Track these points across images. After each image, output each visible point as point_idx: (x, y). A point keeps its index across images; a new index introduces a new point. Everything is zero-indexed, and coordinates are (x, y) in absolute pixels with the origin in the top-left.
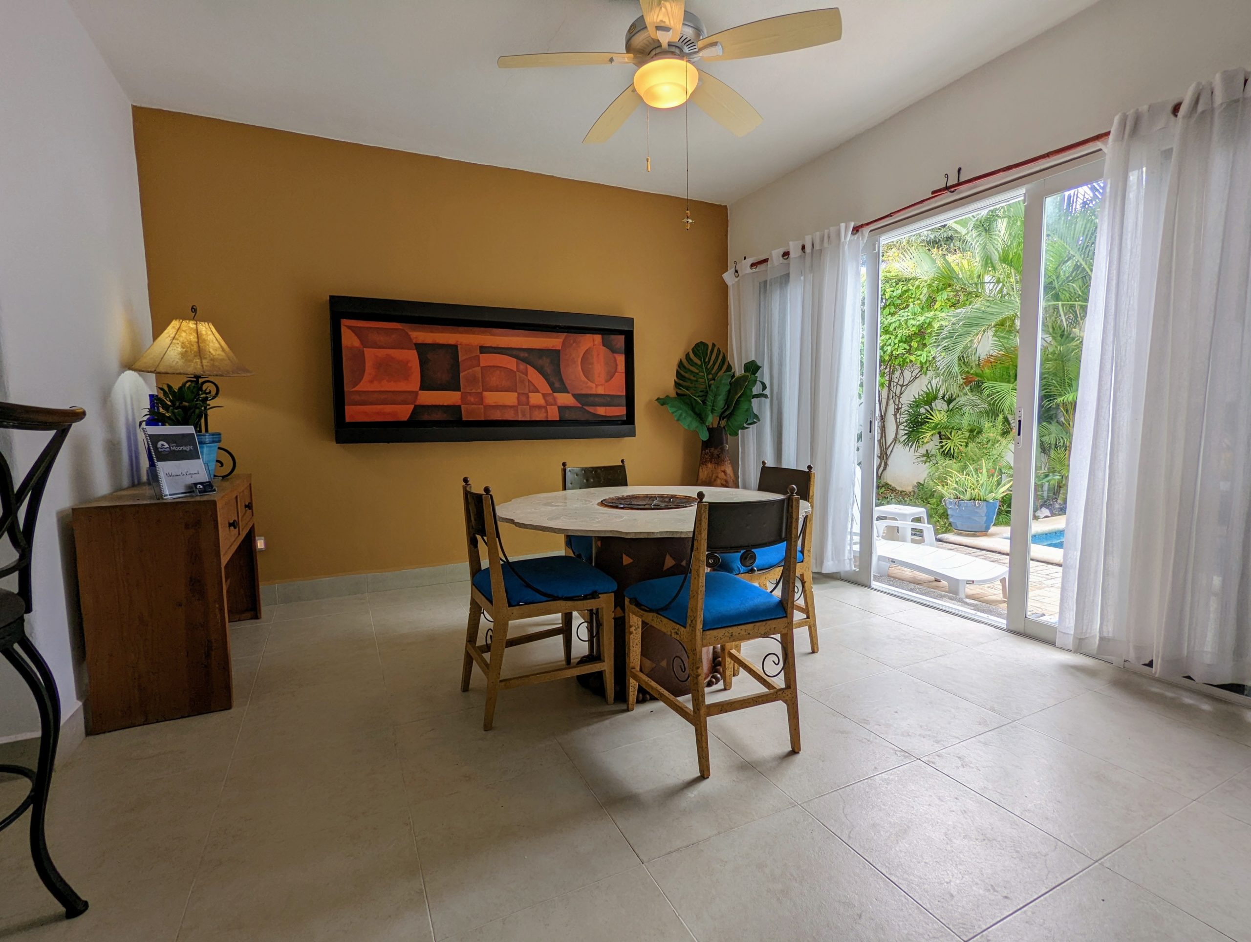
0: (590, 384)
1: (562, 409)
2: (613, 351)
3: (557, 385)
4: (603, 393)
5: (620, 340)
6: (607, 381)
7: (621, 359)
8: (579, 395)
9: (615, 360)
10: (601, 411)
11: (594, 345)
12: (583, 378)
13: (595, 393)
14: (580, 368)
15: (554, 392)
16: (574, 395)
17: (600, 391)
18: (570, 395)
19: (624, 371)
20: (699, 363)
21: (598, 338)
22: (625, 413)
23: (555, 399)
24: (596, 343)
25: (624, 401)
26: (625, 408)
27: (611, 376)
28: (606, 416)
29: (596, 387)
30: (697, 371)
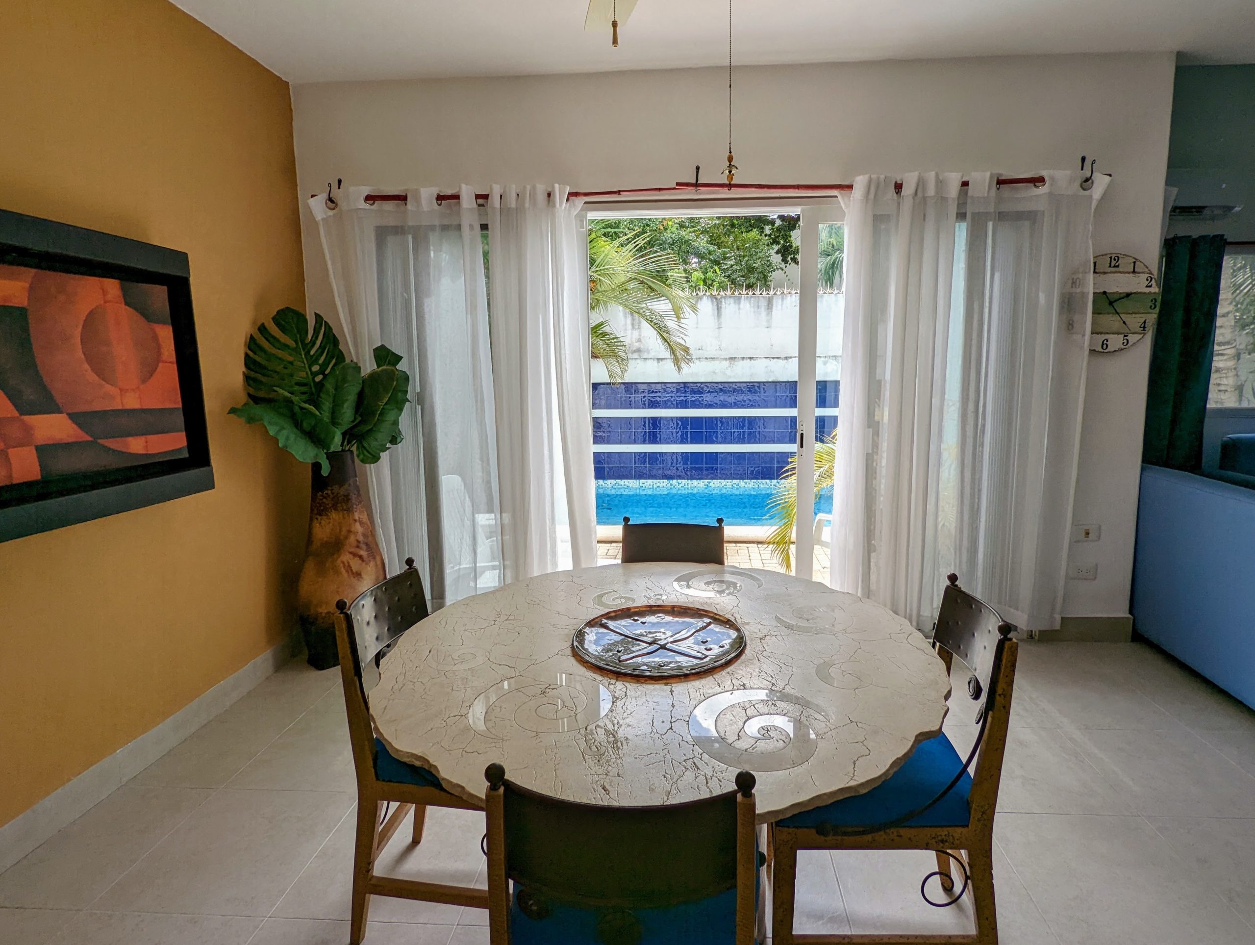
0: (108, 388)
1: (44, 451)
2: (148, 315)
3: (29, 394)
4: (136, 405)
5: (159, 295)
6: (144, 381)
7: (166, 335)
8: (85, 414)
9: (155, 338)
10: (137, 446)
11: (106, 302)
12: (92, 377)
13: (120, 407)
14: (80, 354)
15: (21, 415)
16: (71, 416)
17: (132, 402)
18: (65, 415)
19: (174, 359)
20: (292, 344)
21: (112, 286)
22: (184, 443)
23: (28, 430)
24: (109, 297)
25: (180, 420)
26: (184, 433)
27: (149, 370)
28: (147, 455)
29: (121, 395)
30: (291, 359)
